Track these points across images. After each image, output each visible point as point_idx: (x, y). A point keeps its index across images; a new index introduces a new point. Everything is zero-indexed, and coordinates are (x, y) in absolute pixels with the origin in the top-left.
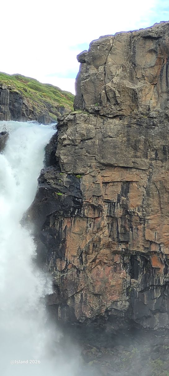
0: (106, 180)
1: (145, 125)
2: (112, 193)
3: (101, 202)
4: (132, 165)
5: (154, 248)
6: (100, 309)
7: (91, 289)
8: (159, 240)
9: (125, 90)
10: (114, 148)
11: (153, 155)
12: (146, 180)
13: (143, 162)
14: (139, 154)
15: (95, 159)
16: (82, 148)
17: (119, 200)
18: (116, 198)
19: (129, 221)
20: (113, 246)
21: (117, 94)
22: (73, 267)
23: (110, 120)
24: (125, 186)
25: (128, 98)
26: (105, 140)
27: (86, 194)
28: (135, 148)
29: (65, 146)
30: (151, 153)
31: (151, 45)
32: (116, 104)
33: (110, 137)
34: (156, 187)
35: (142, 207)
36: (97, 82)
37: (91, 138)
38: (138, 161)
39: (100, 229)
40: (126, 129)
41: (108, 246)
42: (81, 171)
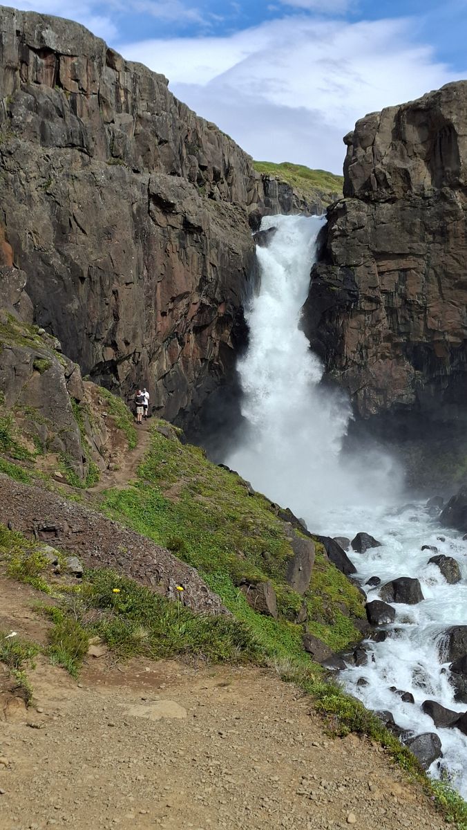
0: (382, 269)
1: (420, 206)
2: (388, 283)
3: (377, 293)
4: (408, 251)
5: (437, 337)
6: (386, 404)
7: (374, 384)
8: (442, 328)
9: (396, 171)
10: (389, 234)
11: (430, 238)
12: (425, 265)
13: (420, 247)
14: (415, 238)
15: (369, 249)
16: (354, 238)
17: (397, 289)
18: (394, 287)
19: (409, 310)
20: (394, 338)
21: (388, 176)
22: (354, 363)
23: (382, 205)
24: (402, 274)
25: (400, 179)
26: (378, 226)
27: (362, 285)
28: (411, 233)
29: (336, 237)
30: (429, 236)
31: (422, 118)
32: (388, 187)
33: (383, 223)
34: (435, 272)
35: (422, 295)
36: (366, 165)
37: (363, 227)
38: (415, 245)
39: (379, 321)
40: (400, 213)
41: (388, 338)
42: (354, 262)
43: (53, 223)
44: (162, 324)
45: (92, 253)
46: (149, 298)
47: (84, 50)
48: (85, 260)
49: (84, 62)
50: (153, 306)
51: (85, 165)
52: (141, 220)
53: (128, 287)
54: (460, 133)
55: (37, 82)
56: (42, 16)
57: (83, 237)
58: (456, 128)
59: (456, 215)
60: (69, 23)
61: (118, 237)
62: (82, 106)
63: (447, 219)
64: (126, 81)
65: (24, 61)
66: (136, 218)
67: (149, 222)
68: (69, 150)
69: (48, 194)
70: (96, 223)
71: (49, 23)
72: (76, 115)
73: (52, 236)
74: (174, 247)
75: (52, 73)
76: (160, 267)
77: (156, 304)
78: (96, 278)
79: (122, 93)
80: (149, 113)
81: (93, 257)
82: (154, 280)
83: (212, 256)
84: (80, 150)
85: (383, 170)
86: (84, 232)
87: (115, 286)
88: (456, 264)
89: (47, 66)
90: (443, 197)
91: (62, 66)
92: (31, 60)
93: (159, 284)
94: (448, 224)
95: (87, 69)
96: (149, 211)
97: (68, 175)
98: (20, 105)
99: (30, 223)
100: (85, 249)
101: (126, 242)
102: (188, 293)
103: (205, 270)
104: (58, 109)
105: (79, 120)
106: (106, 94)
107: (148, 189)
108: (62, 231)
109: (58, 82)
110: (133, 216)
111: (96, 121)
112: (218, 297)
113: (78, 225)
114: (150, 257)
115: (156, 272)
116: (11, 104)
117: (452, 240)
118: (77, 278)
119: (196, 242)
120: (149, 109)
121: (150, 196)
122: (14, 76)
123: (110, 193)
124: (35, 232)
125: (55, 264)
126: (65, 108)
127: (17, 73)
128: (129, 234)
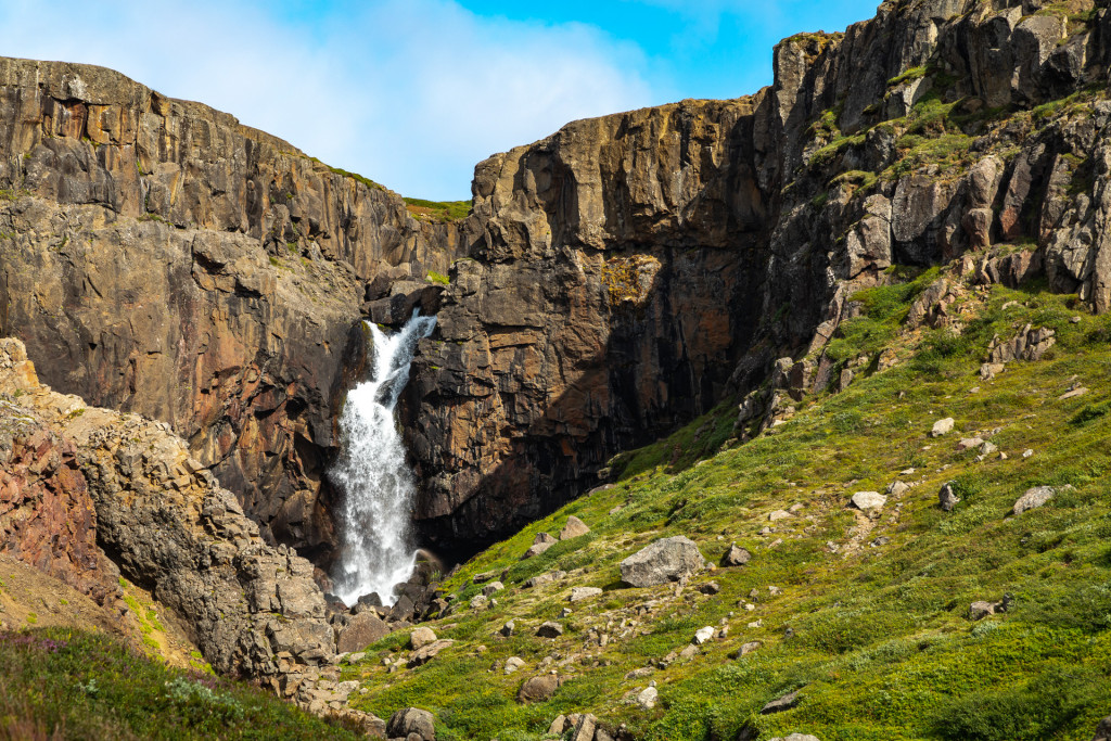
0: (494, 345)
1: (540, 268)
2: (500, 362)
3: (488, 374)
4: (524, 322)
5: (559, 430)
6: (505, 517)
7: (490, 492)
8: (563, 418)
9: (514, 224)
10: (502, 301)
11: (550, 306)
12: (544, 340)
13: (539, 317)
14: (533, 307)
15: (478, 320)
16: (463, 306)
17: (511, 370)
18: (508, 367)
19: (528, 397)
20: (512, 432)
21: (503, 231)
22: (466, 464)
23: (498, 267)
24: (519, 351)
25: (518, 235)
26: (490, 293)
27: (469, 365)
28: (528, 300)
29: (444, 305)
30: (549, 305)
31: (545, 162)
32: (504, 244)
33: (497, 288)
34: (556, 348)
35: (541, 376)
36: (483, 217)
37: (474, 293)
38: (532, 316)
39: (492, 410)
40: (516, 276)
41: (506, 432)
42: (461, 336)
43: (64, 286)
44: (202, 404)
45: (107, 318)
46: (186, 371)
47: (118, 97)
48: (97, 325)
49: (117, 110)
50: (191, 380)
51: (108, 222)
52: (181, 282)
53: (152, 356)
54: (580, 181)
55: (61, 135)
56: (70, 65)
57: (98, 300)
58: (576, 175)
59: (576, 279)
60: (100, 70)
61: (142, 300)
62: (112, 157)
63: (567, 284)
64: (172, 126)
65: (48, 113)
66: (174, 281)
67: (191, 284)
68: (91, 206)
69: (61, 254)
70: (116, 286)
71: (78, 73)
72: (104, 167)
73: (62, 299)
74: (222, 314)
75: (79, 124)
76: (202, 336)
77: (195, 379)
78: (109, 345)
79: (168, 139)
80: (201, 162)
81: (108, 322)
82: (194, 351)
83: (275, 326)
84: (104, 206)
85: (499, 225)
86: (99, 294)
87: (134, 354)
88: (578, 339)
89: (74, 117)
90: (563, 258)
91: (91, 117)
92: (56, 112)
93: (201, 357)
94: (568, 289)
95: (121, 118)
96: (192, 272)
97: (86, 234)
98: (37, 161)
99: (37, 285)
100: (99, 313)
101: (155, 307)
102: (237, 368)
103: (264, 342)
104: (81, 162)
105: (107, 173)
106: (145, 143)
107: (192, 248)
108: (75, 294)
109: (85, 133)
110: (170, 277)
111: (129, 173)
112: (283, 374)
113: (93, 287)
114: (190, 326)
115: (197, 342)
116: (27, 161)
117: (573, 310)
118: (86, 344)
119: (253, 308)
120: (202, 156)
121: (194, 255)
122: (35, 129)
123: (137, 253)
124: (41, 295)
125: (61, 329)
126: (90, 161)
127: (39, 127)
128: (161, 298)
